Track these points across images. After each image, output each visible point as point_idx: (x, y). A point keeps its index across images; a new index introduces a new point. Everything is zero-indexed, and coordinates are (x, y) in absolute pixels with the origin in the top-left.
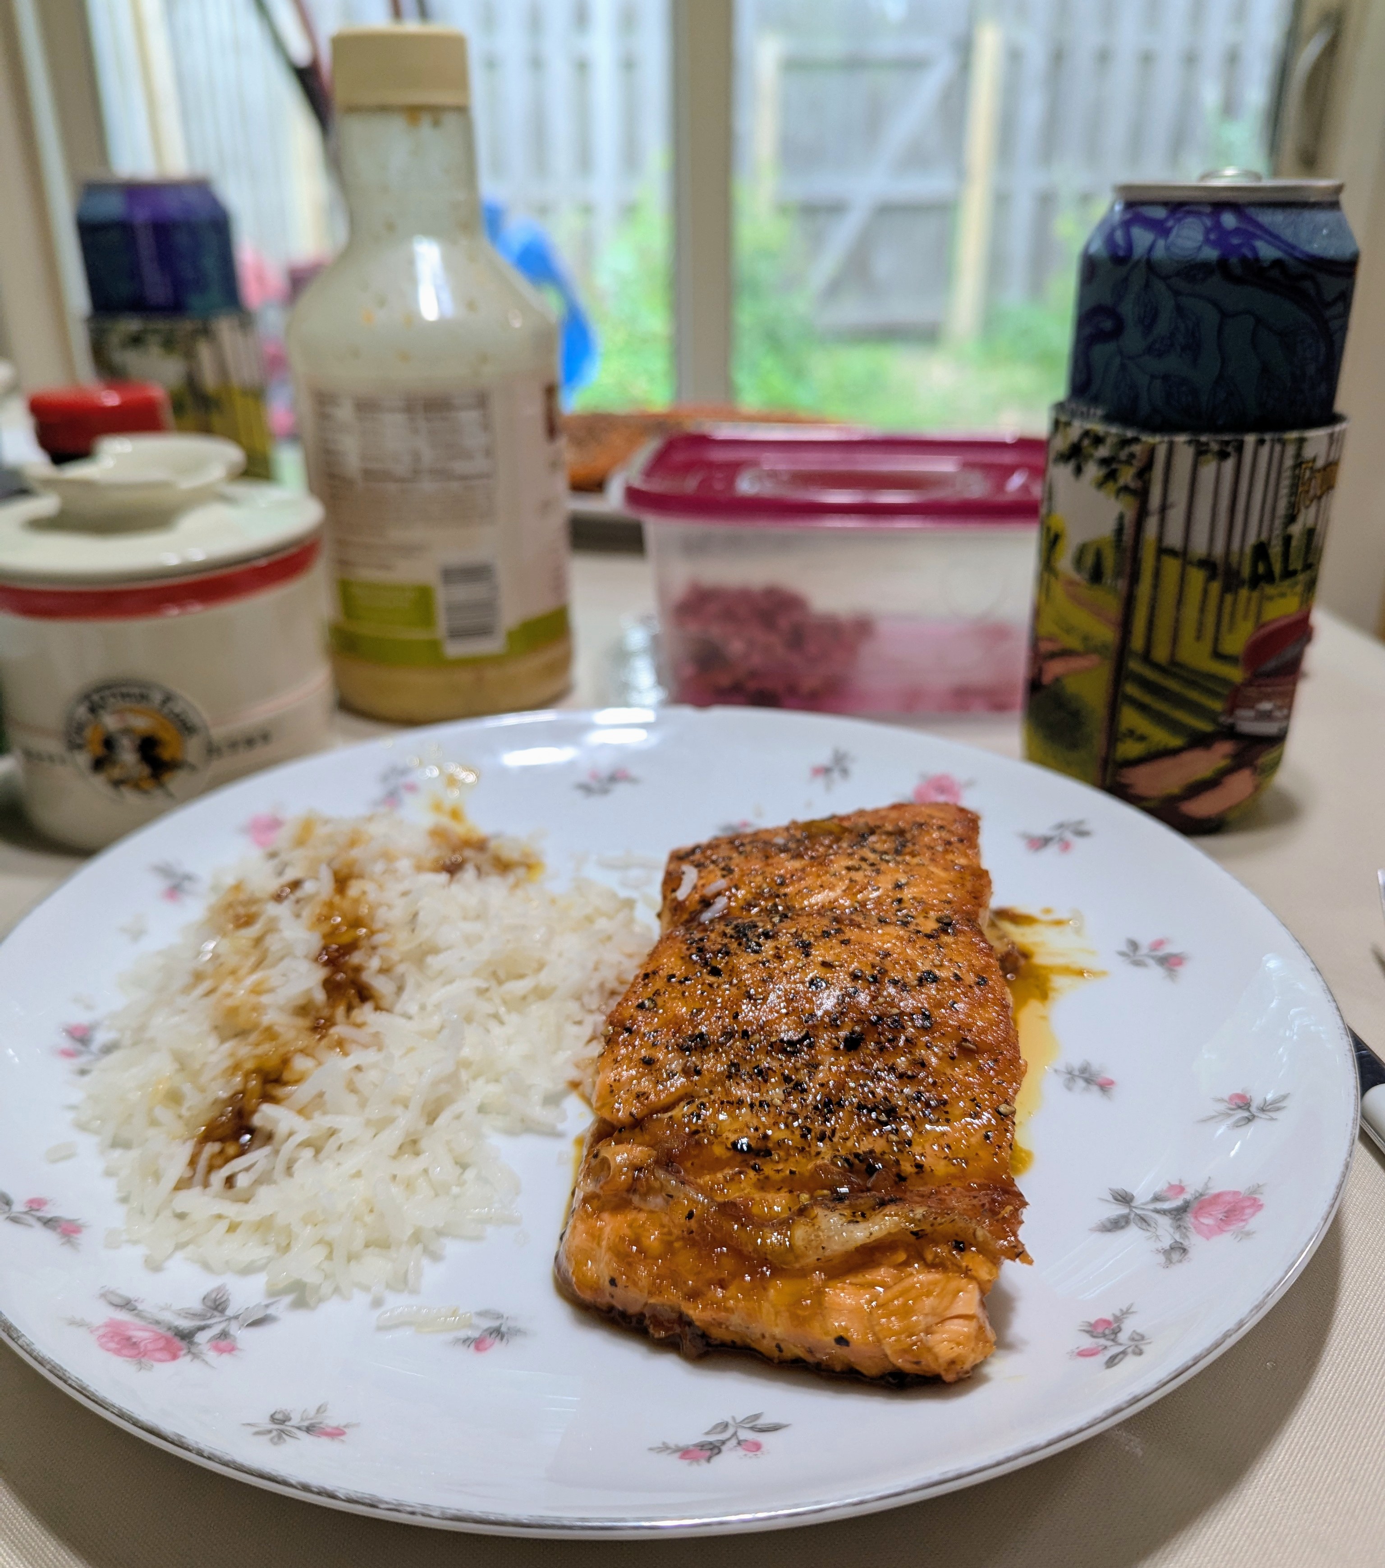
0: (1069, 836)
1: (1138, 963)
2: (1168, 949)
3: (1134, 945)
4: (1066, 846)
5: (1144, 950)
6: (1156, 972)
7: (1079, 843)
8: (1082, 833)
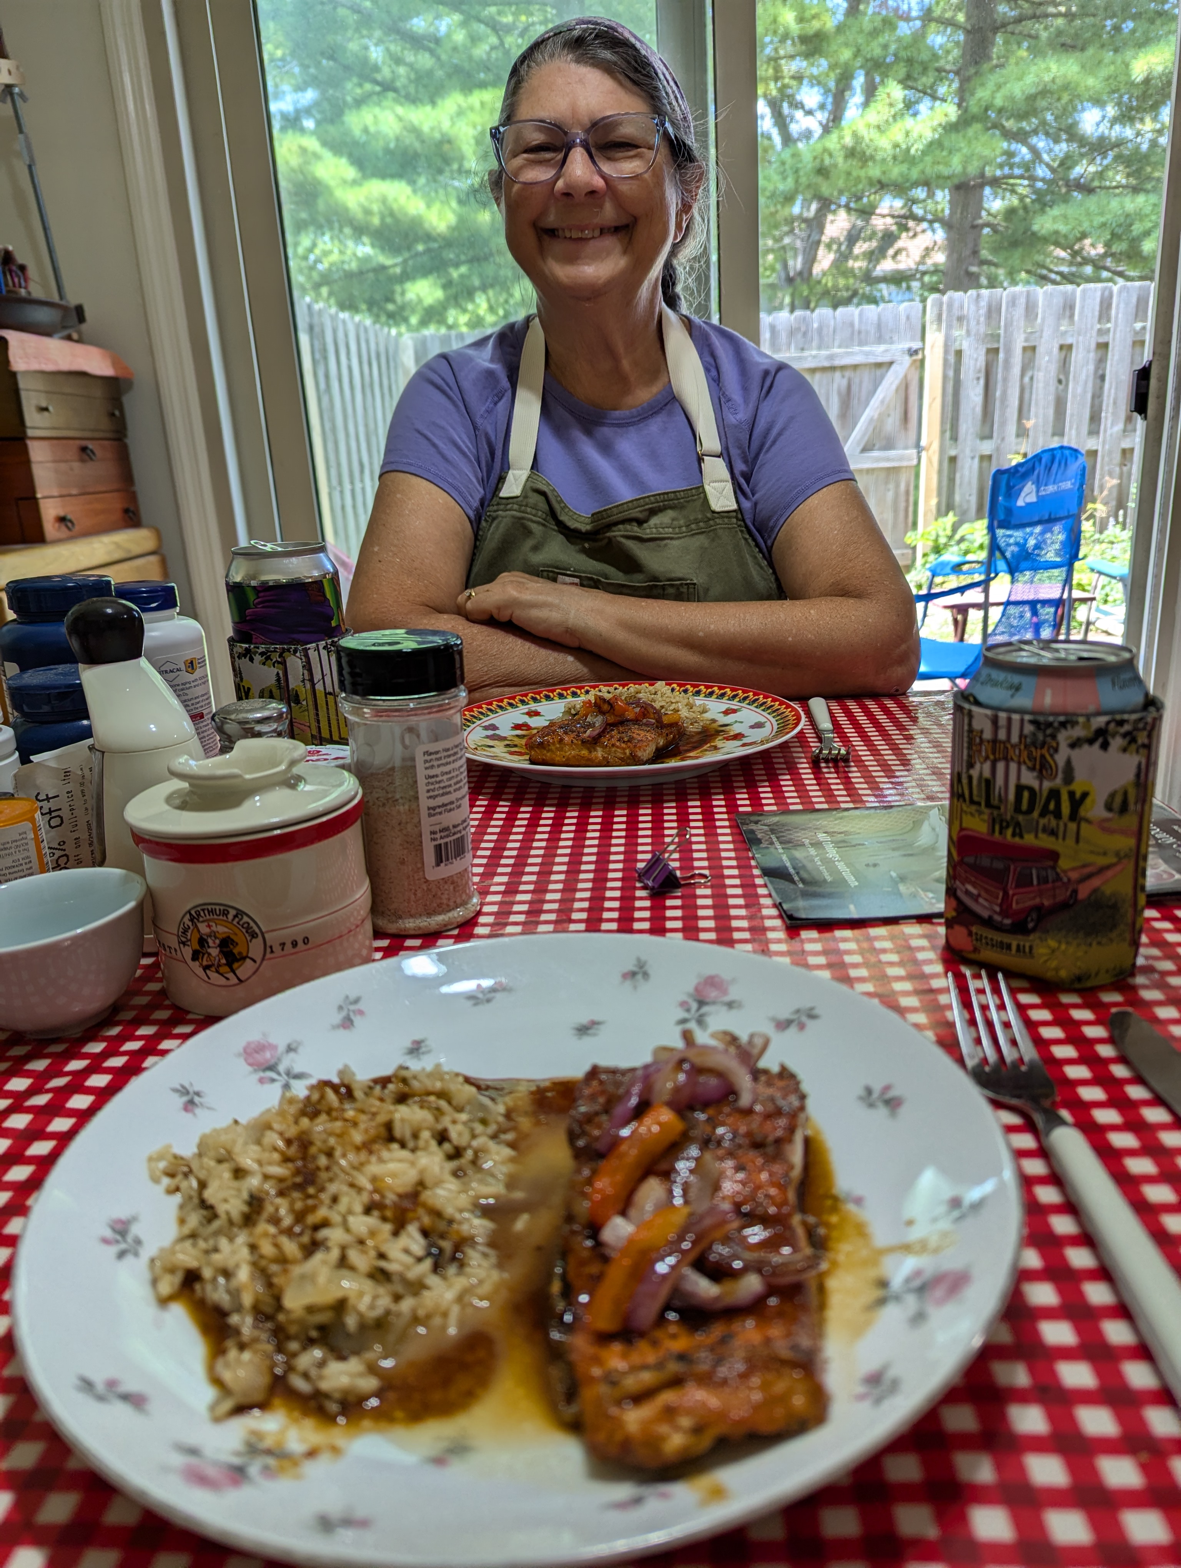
0: (804, 1019)
1: (871, 1105)
2: (890, 1094)
3: (869, 1091)
4: (802, 1027)
5: (875, 1095)
6: (882, 1111)
7: (810, 1024)
8: (812, 1016)
